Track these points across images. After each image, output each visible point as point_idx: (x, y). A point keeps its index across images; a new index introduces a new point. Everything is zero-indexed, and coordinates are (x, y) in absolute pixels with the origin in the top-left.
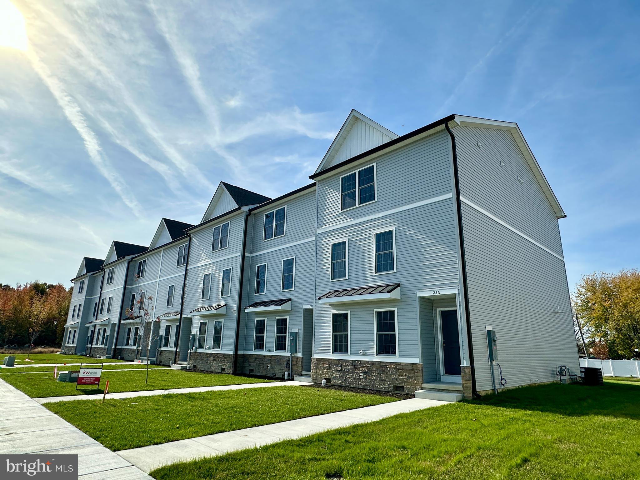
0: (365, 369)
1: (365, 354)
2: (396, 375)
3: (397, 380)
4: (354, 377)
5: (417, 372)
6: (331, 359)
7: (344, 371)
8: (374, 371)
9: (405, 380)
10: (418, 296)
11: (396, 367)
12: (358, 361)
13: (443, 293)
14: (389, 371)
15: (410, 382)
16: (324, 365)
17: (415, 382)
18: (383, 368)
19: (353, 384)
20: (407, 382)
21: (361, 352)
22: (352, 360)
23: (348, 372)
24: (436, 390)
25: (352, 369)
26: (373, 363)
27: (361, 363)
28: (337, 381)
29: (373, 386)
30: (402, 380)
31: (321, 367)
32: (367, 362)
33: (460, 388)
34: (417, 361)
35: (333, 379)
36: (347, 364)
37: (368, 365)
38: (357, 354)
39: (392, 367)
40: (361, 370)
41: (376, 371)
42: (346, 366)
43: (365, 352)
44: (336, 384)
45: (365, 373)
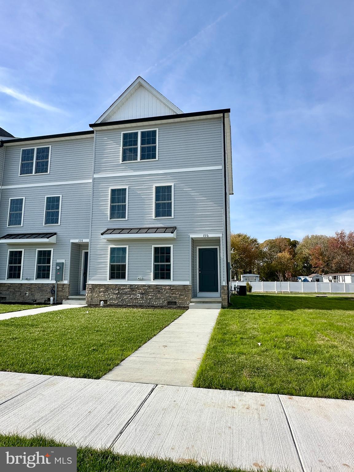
0: (142, 291)
1: (142, 280)
2: (170, 294)
3: (170, 297)
4: (131, 297)
5: (188, 291)
6: (108, 284)
7: (122, 293)
8: (150, 292)
9: (178, 297)
10: (191, 237)
11: (170, 288)
12: (136, 285)
13: (211, 235)
14: (164, 291)
15: (182, 298)
16: (100, 290)
17: (186, 298)
18: (159, 290)
19: (129, 303)
20: (179, 298)
21: (139, 278)
22: (130, 285)
23: (126, 294)
24: (202, 302)
25: (129, 291)
26: (149, 286)
27: (138, 287)
28: (114, 302)
29: (149, 303)
30: (175, 298)
31: (96, 291)
32: (144, 286)
33: (220, 300)
34: (188, 283)
35: (110, 300)
36: (124, 288)
37: (145, 288)
38: (135, 280)
39: (167, 288)
40: (138, 292)
41: (152, 291)
42: (123, 289)
43: (142, 278)
44: (113, 304)
45: (142, 294)
